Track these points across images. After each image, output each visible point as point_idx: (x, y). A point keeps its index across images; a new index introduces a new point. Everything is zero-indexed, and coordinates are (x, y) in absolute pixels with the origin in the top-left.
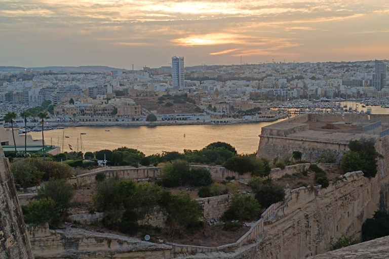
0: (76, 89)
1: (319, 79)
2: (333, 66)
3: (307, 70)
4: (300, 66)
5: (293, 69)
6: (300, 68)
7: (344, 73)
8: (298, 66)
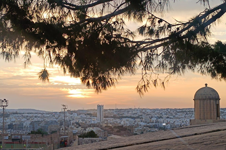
0: (55, 122)
1: (171, 118)
2: (177, 111)
3: (162, 113)
4: (157, 111)
5: (153, 112)
6: (158, 112)
7: (185, 115)
8: (156, 111)
